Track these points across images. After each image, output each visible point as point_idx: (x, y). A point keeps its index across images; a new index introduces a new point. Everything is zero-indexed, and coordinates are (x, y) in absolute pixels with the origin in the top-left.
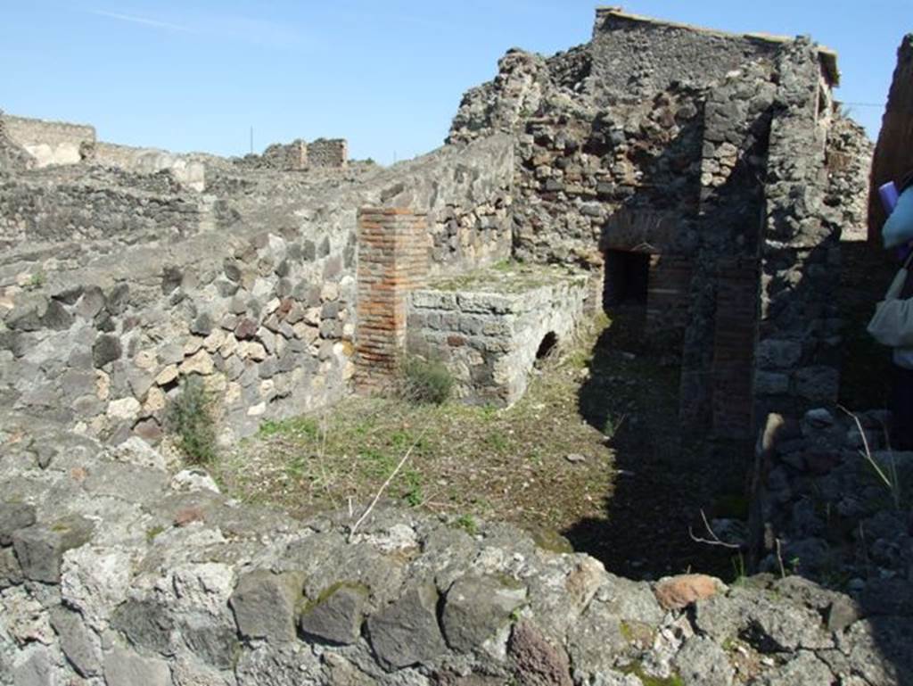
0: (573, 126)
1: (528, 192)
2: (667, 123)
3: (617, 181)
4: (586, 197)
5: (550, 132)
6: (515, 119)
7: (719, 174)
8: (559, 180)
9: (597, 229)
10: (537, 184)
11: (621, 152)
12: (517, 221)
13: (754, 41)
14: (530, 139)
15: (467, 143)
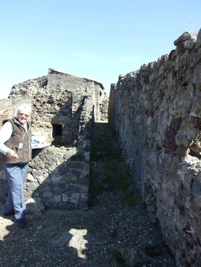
0: (45, 98)
1: (34, 112)
2: (65, 98)
3: (55, 110)
4: (48, 113)
5: (40, 99)
6: (31, 95)
7: (75, 109)
8: (42, 109)
9: (51, 120)
10: (37, 110)
11: (55, 104)
12: (32, 118)
13: (85, 79)
14: (35, 100)
15: (15, 98)
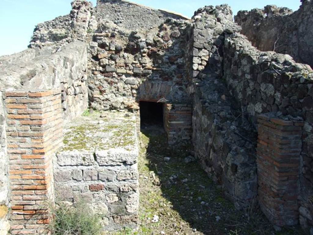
0: (119, 38)
1: (96, 73)
2: (166, 39)
3: (143, 67)
4: (127, 75)
5: (107, 41)
6: (85, 34)
7: (201, 64)
8: (113, 66)
9: (134, 91)
10: (101, 69)
11: (144, 52)
12: (90, 88)
13: (162, 12)
14: (96, 44)
15: (40, 48)
